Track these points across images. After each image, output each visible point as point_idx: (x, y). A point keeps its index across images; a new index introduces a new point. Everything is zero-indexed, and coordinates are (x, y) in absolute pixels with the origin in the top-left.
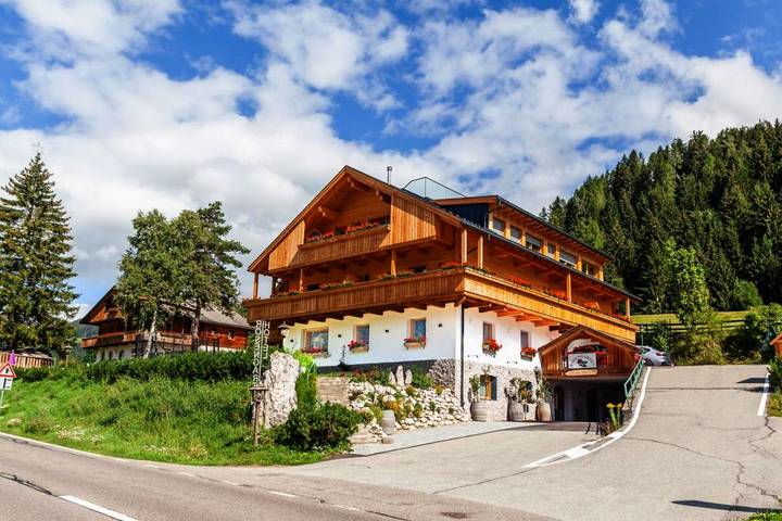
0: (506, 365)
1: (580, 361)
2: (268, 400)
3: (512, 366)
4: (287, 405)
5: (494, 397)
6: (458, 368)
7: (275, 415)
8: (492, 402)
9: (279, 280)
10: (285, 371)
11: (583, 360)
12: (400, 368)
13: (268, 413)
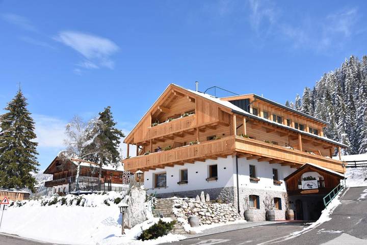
0: (265, 189)
1: (308, 185)
2: (130, 212)
3: (268, 189)
4: (140, 214)
5: (258, 207)
6: (236, 192)
7: (134, 220)
8: (257, 210)
9: (141, 147)
10: (138, 197)
11: (310, 184)
12: (203, 192)
13: (130, 219)
